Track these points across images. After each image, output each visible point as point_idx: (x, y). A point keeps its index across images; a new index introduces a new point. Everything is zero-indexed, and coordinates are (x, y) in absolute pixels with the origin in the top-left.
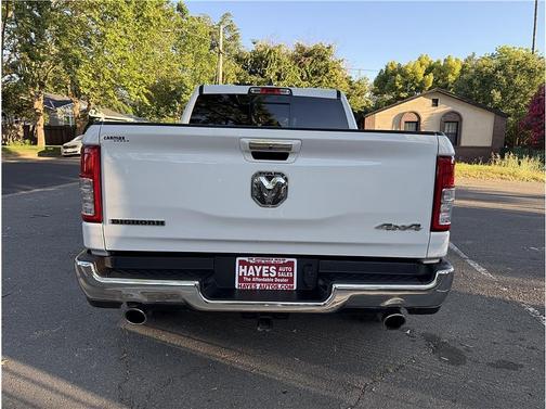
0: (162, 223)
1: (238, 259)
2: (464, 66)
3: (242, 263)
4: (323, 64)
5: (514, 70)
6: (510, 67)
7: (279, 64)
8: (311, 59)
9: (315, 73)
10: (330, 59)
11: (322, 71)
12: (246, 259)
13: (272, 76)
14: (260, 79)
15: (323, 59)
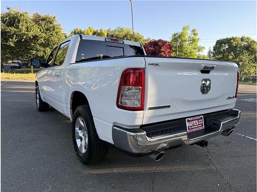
0: (169, 106)
1: (187, 119)
2: (108, 34)
3: (188, 121)
4: (51, 25)
5: (130, 37)
6: (129, 36)
7: (26, 22)
8: (44, 22)
9: (47, 30)
10: (55, 23)
11: (51, 29)
12: (189, 119)
13: (24, 29)
14: (15, 29)
15: (51, 23)
